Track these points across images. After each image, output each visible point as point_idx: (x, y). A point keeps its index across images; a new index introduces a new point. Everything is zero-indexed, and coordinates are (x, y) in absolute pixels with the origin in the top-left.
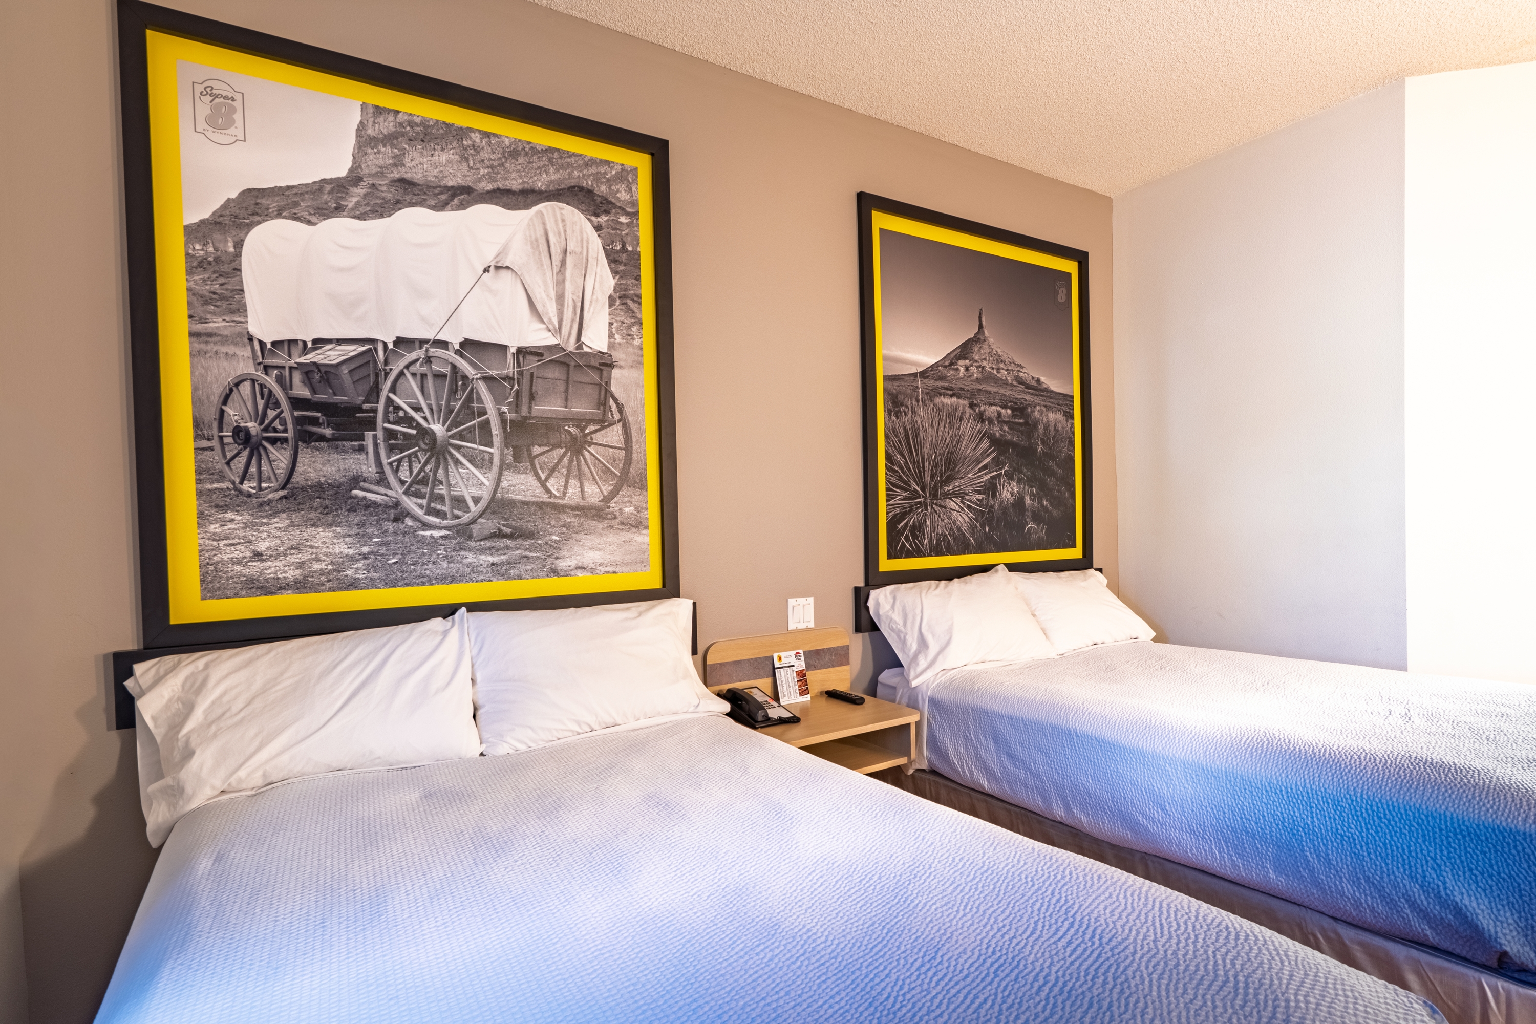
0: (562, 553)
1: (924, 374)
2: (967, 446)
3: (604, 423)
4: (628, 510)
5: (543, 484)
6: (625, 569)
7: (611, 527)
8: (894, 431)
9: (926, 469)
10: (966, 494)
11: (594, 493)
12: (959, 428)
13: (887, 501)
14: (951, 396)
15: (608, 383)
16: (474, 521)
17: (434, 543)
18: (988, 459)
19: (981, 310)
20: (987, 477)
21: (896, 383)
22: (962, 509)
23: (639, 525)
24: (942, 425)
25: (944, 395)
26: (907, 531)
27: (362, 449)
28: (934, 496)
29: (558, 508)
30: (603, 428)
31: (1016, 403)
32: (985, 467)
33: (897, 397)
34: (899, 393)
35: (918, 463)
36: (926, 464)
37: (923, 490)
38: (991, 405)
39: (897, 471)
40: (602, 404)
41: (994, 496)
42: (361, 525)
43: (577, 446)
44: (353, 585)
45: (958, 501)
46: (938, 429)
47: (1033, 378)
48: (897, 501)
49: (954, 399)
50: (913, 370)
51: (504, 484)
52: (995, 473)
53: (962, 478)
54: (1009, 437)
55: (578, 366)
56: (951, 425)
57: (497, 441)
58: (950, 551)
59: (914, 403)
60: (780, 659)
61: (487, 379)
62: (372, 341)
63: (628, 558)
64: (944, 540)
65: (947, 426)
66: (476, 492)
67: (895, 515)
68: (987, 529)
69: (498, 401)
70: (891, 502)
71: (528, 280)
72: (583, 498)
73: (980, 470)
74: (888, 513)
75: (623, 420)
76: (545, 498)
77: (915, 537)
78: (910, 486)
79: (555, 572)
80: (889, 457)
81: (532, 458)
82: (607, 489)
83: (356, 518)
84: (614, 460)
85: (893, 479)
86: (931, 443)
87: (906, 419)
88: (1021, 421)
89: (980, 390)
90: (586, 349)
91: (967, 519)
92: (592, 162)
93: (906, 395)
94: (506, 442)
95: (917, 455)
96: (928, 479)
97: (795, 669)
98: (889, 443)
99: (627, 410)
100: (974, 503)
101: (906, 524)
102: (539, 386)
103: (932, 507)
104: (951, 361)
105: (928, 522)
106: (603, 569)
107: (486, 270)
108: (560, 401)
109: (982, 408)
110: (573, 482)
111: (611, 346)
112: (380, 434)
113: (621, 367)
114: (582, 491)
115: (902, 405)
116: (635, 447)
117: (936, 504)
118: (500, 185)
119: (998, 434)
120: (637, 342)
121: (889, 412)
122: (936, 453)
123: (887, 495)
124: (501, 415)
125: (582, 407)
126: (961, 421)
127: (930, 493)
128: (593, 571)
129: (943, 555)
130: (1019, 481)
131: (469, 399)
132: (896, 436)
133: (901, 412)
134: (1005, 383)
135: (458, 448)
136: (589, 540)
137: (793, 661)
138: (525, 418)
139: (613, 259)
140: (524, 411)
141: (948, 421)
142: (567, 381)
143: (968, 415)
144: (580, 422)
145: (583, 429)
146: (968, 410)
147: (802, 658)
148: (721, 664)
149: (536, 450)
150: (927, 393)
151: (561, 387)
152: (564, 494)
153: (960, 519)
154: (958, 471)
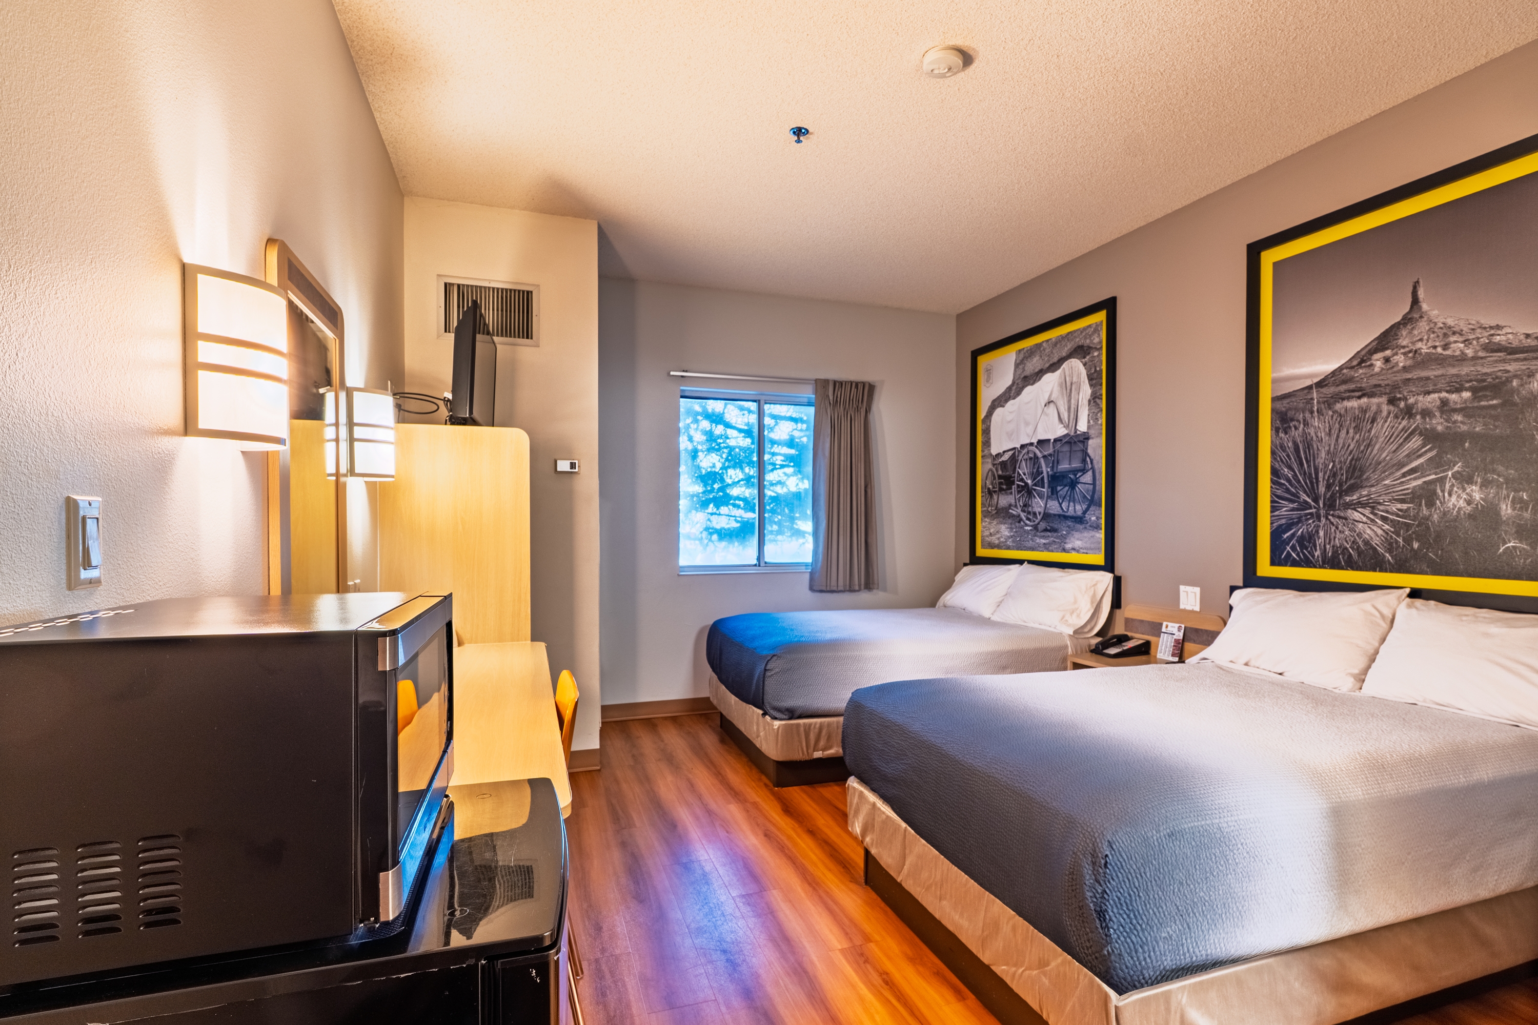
0: (1067, 541)
1: (1320, 384)
2: (1382, 450)
3: (1084, 471)
4: (1093, 518)
5: (1060, 504)
6: (1091, 552)
7: (1086, 528)
8: (1281, 447)
9: (1321, 479)
10: (1380, 504)
11: (1079, 509)
12: (1370, 431)
13: (1272, 512)
14: (1359, 397)
15: (1087, 449)
16: (1039, 523)
17: (1028, 532)
18: (1421, 460)
19: (1418, 282)
20: (1419, 482)
21: (1285, 402)
22: (1372, 520)
23: (1097, 527)
24: (1344, 432)
25: (1349, 398)
26: (1294, 541)
27: (1011, 493)
28: (1330, 505)
29: (1066, 518)
30: (1084, 473)
31: (1484, 381)
32: (1413, 471)
33: (1286, 414)
34: (1290, 409)
35: (1310, 474)
36: (1321, 475)
37: (1316, 500)
38: (1429, 393)
39: (1284, 484)
40: (1084, 461)
41: (1431, 504)
42: (1011, 524)
43: (1073, 484)
44: (1008, 548)
45: (1367, 512)
46: (1338, 436)
47: (1528, 336)
48: (1283, 512)
49: (1365, 400)
50: (1308, 383)
51: (1048, 506)
52: (1433, 477)
53: (1372, 486)
54: (1464, 428)
55: (1075, 442)
56: (1357, 429)
57: (1046, 485)
58: (1351, 565)
59: (1308, 415)
60: (1167, 627)
61: (1044, 457)
62: (1014, 449)
63: (1092, 546)
64: (1343, 553)
65: (1351, 431)
66: (1039, 510)
67: (1281, 526)
68: (1416, 545)
69: (1047, 467)
70: (1277, 513)
71: (1058, 404)
72: (1075, 512)
73: (1404, 475)
74: (1272, 523)
75: (1093, 468)
76: (1061, 512)
77: (1303, 547)
78: (1299, 498)
79: (1064, 550)
80: (1275, 472)
81: (1057, 492)
82: (1084, 507)
83: (1010, 521)
84: (1088, 491)
85: (1279, 492)
86: (1328, 452)
87: (1296, 434)
88: (1495, 402)
89: (1409, 380)
90: (1078, 432)
91: (1380, 532)
92: (1085, 329)
93: (1297, 410)
94: (1049, 487)
95: (1309, 466)
96: (1322, 489)
97: (1175, 637)
98: (1275, 459)
99: (1095, 462)
100: (1392, 514)
101: (1293, 535)
102: (1060, 458)
103: (1327, 518)
104: (1362, 359)
105: (1321, 533)
106: (1082, 551)
107: (1045, 406)
108: (1068, 462)
109: (1411, 401)
110: (1072, 504)
111: (1089, 427)
112: (1016, 486)
113: (1093, 438)
114: (1075, 509)
115: (1292, 420)
116: (1097, 482)
117: (1333, 515)
118: (1051, 362)
119: (1440, 428)
120: (1099, 422)
121: (1276, 430)
122: (1334, 462)
123: (1272, 507)
124: (1048, 472)
125: (1076, 464)
126: (1373, 422)
127: (1324, 504)
128: (1078, 551)
129: (1342, 568)
130: (1485, 484)
131: (1038, 468)
132: (1284, 451)
133: (1290, 427)
134: (1462, 359)
135: (1035, 490)
136: (1077, 535)
137: (1175, 631)
138: (1055, 473)
139: (1090, 378)
140: (1055, 471)
141: (1353, 425)
142: (1070, 451)
143: (1385, 413)
144: (1075, 471)
145: (1075, 475)
146: (1385, 408)
147: (1182, 631)
148: (1132, 619)
149: (1059, 488)
150: (1324, 403)
151: (1068, 454)
152: (1068, 509)
153: (1369, 531)
154: (1368, 479)
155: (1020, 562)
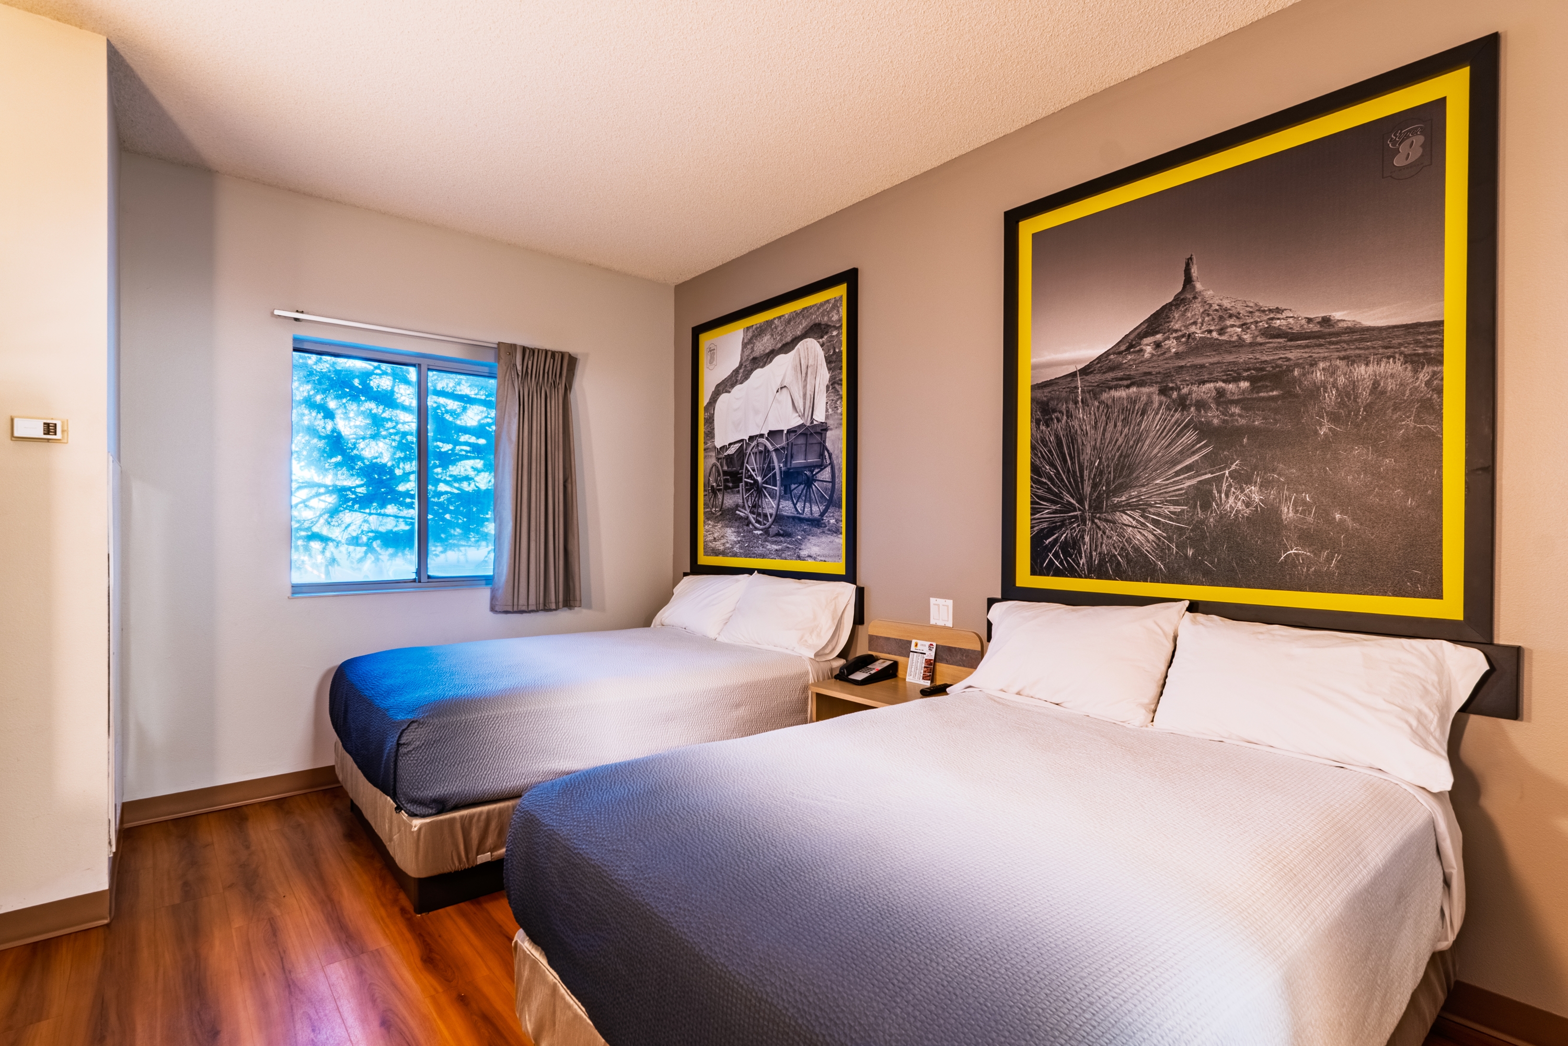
0: (803, 547)
1: (1085, 371)
2: (1152, 445)
3: (821, 467)
4: (833, 521)
5: (795, 505)
6: (830, 559)
7: (823, 532)
8: (1042, 441)
9: (1086, 478)
10: (1151, 505)
11: (816, 510)
12: (1140, 424)
13: (1032, 514)
14: (1128, 387)
15: (824, 442)
16: (770, 527)
17: (757, 537)
18: (1196, 457)
19: (1191, 259)
20: (1194, 482)
21: (1046, 390)
22: (1143, 524)
23: (837, 531)
24: (1111, 425)
25: (1116, 387)
26: (1056, 548)
27: (738, 492)
28: (1097, 507)
29: (801, 520)
30: (822, 470)
31: (1262, 369)
32: (1188, 468)
33: (1047, 405)
34: (1052, 399)
35: (1074, 472)
36: (1086, 473)
37: (1081, 501)
38: (1204, 382)
39: (1045, 483)
40: (822, 455)
41: (1206, 506)
42: (738, 527)
43: (809, 482)
44: (735, 555)
45: (1137, 515)
46: (1105, 430)
47: (1309, 320)
48: (1045, 514)
49: (1134, 389)
50: (1072, 369)
51: (781, 506)
52: (1209, 476)
53: (1143, 486)
54: (1242, 422)
55: (811, 434)
56: (1126, 422)
57: (778, 483)
58: (1120, 575)
59: (1071, 405)
60: (916, 645)
61: (776, 450)
62: (742, 440)
63: (831, 553)
64: (1110, 561)
65: (1119, 424)
66: (771, 511)
67: (1042, 530)
68: (1190, 552)
69: (779, 462)
70: (1037, 516)
71: (792, 391)
72: (811, 514)
73: (1177, 474)
74: (1032, 527)
75: (831, 464)
76: (795, 514)
77: (1067, 554)
78: (1062, 498)
79: (799, 557)
80: (1035, 469)
81: (791, 491)
82: (822, 508)
83: (737, 524)
84: (826, 490)
85: (1040, 492)
86: (1094, 448)
87: (1058, 426)
88: (1275, 393)
89: (1182, 367)
90: (815, 423)
91: (1151, 537)
92: (822, 305)
93: (1059, 399)
94: (782, 485)
95: (1073, 463)
96: (1087, 489)
97: (926, 657)
98: (1036, 455)
99: (834, 456)
100: (1165, 517)
101: (1056, 540)
102: (794, 451)
103: (1093, 522)
104: (1131, 343)
105: (1087, 539)
106: (820, 558)
107: (777, 391)
108: (803, 457)
109: (1185, 390)
110: (808, 504)
111: (827, 417)
112: (743, 484)
113: (831, 429)
114: (811, 510)
115: (1054, 411)
116: (837, 480)
117: (1099, 519)
118: (784, 342)
119: (1216, 421)
120: (839, 411)
121: (1036, 422)
122: (1100, 459)
123: (1032, 509)
124: (780, 468)
125: (812, 459)
126: (1143, 414)
127: (1090, 506)
128: (815, 559)
129: (1109, 578)
130: (1265, 485)
131: (769, 463)
132: (1046, 446)
133: (1052, 419)
134: (1239, 344)
135: (765, 488)
136: (813, 540)
137: (926, 650)
138: (789, 469)
139: (829, 361)
140: (789, 466)
141: (1122, 417)
142: (806, 445)
143: (1156, 405)
144: (811, 467)
145: (812, 472)
146: (1156, 398)
147: (934, 650)
148: (877, 636)
149: (793, 486)
150: (1089, 392)
151: (804, 449)
152: (804, 511)
153: (1139, 536)
154: (1137, 478)
155: (750, 571)
